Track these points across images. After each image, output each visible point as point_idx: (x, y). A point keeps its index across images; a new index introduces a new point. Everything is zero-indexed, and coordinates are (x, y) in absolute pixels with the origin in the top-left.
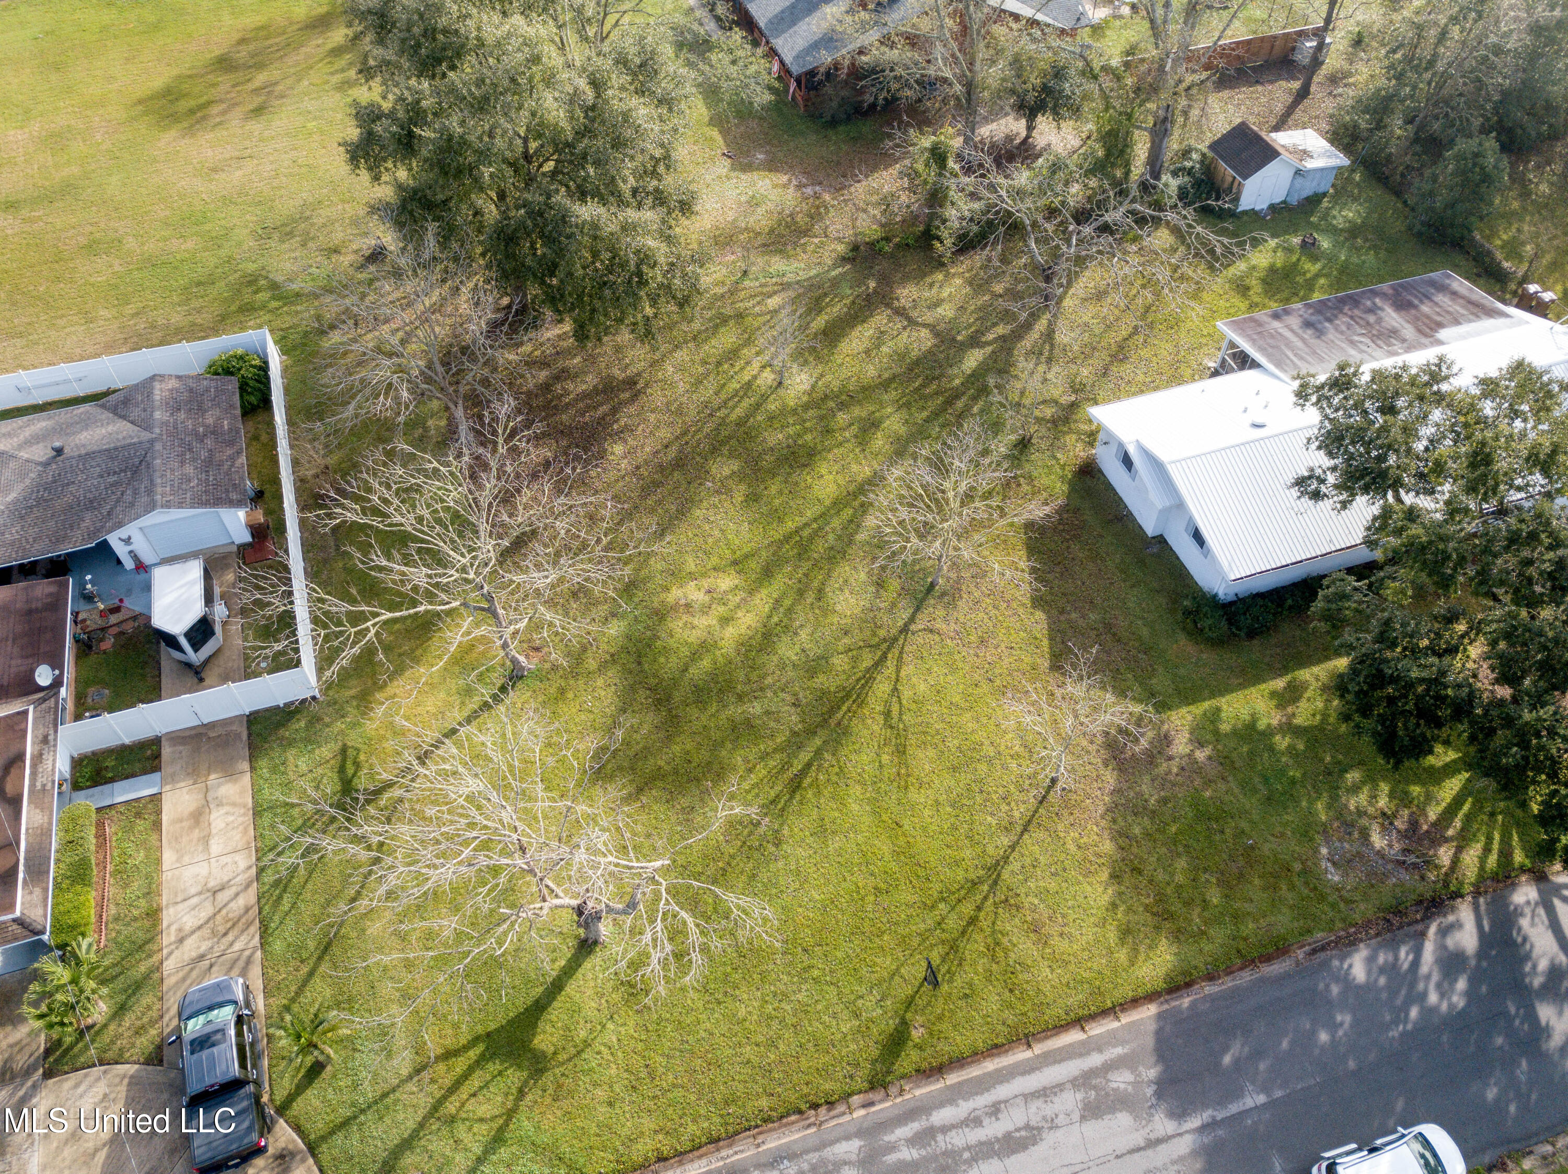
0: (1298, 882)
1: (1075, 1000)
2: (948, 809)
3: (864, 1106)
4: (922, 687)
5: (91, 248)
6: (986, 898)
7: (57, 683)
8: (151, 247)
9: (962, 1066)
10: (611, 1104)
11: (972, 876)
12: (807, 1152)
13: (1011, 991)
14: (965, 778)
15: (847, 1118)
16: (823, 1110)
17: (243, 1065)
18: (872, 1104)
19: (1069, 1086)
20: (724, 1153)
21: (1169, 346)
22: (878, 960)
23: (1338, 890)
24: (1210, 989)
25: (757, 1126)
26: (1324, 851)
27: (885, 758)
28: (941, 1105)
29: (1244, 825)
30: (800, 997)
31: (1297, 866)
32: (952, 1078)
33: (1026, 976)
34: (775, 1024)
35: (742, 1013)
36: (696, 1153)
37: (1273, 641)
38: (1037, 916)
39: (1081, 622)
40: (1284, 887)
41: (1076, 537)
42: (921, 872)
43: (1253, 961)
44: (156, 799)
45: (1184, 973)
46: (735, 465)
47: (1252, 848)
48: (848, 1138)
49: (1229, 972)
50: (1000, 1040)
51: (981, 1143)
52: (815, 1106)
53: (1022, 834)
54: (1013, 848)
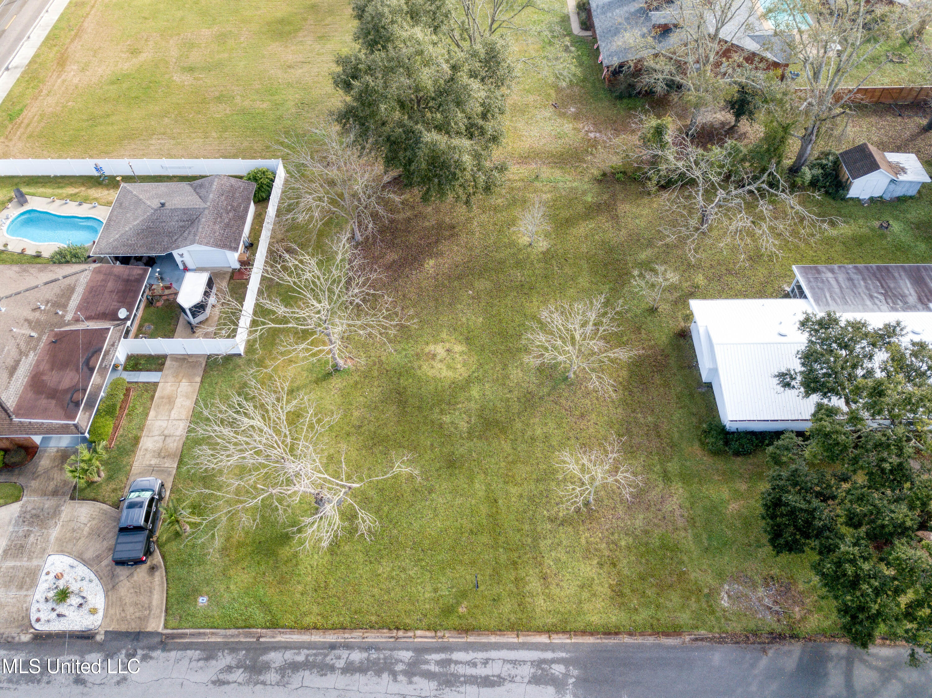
0: (703, 600)
1: (550, 620)
2: (525, 501)
3: (422, 637)
4: (539, 432)
5: (219, 99)
6: (525, 554)
7: (127, 318)
8: (247, 103)
9: (478, 634)
10: (302, 594)
11: (523, 540)
12: (385, 649)
13: (519, 605)
14: (541, 487)
15: (411, 640)
16: (400, 632)
17: (146, 520)
18: (426, 637)
19: (529, 663)
20: (346, 635)
21: (766, 272)
22: (457, 567)
23: (724, 611)
24: (627, 640)
25: (366, 628)
26: (726, 587)
28: (460, 650)
29: (685, 558)
30: (411, 573)
31: (706, 591)
32: (471, 639)
33: (529, 600)
34: (394, 582)
35: (380, 572)
36: (333, 631)
37: (750, 461)
38: (548, 571)
39: (642, 420)
40: (693, 600)
41: (660, 372)
42: (497, 530)
43: (658, 633)
44: (156, 384)
45: (616, 627)
46: (488, 285)
47: (684, 573)
48: (407, 650)
49: (642, 634)
50: (503, 628)
51: (472, 676)
52: (398, 629)
53: (559, 526)
54: (551, 532)
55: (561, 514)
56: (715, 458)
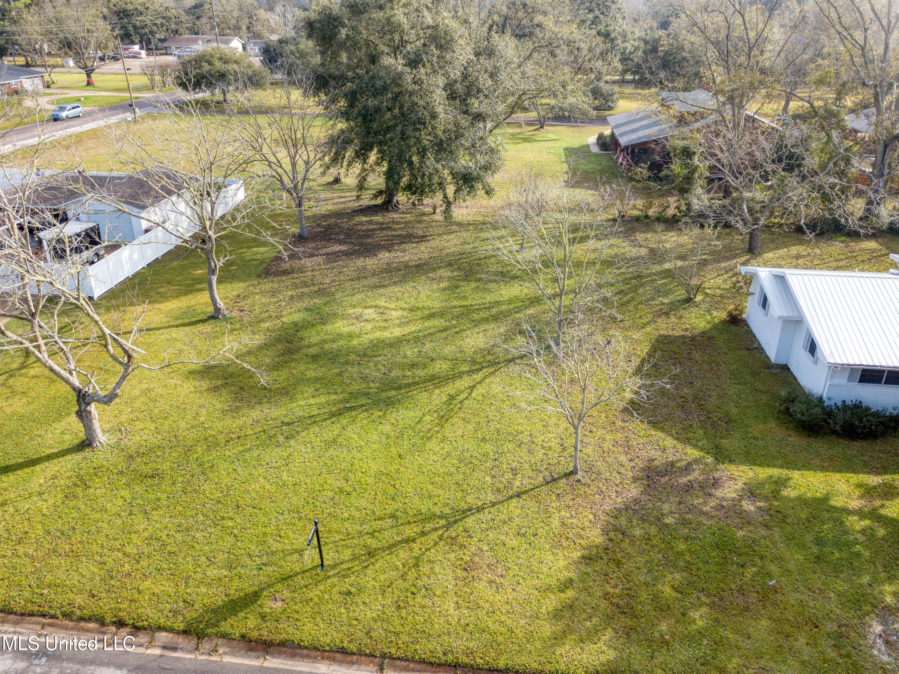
2: (455, 461)
3: (164, 648)
6: (436, 529)
9: (293, 656)
11: (437, 510)
12: (70, 661)
13: (399, 607)
14: (488, 448)
15: (138, 650)
16: (124, 631)
18: (174, 649)
25: (53, 617)
26: (878, 626)
27: (428, 418)
29: (772, 568)
31: (831, 627)
32: (274, 663)
33: (425, 602)
38: (477, 559)
40: (802, 640)
41: (701, 349)
42: (391, 491)
47: (774, 591)
50: (353, 647)
52: (120, 624)
53: (511, 497)
54: (493, 504)
55: (517, 483)
56: (811, 440)
